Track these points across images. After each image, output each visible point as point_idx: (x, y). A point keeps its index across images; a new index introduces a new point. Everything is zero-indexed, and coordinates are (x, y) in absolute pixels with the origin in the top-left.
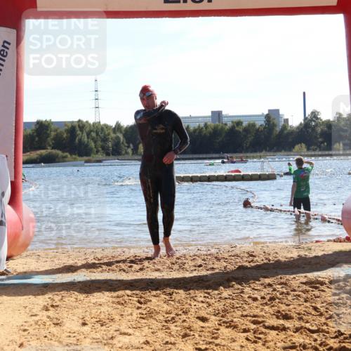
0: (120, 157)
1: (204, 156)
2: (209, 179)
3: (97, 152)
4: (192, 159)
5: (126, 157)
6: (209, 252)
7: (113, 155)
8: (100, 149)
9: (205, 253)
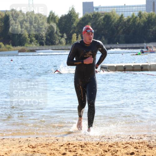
0: (54, 47)
1: (138, 45)
2: (142, 68)
3: (31, 41)
4: (125, 48)
5: (60, 46)
6: (141, 140)
7: (46, 44)
8: (34, 39)
9: (137, 141)
